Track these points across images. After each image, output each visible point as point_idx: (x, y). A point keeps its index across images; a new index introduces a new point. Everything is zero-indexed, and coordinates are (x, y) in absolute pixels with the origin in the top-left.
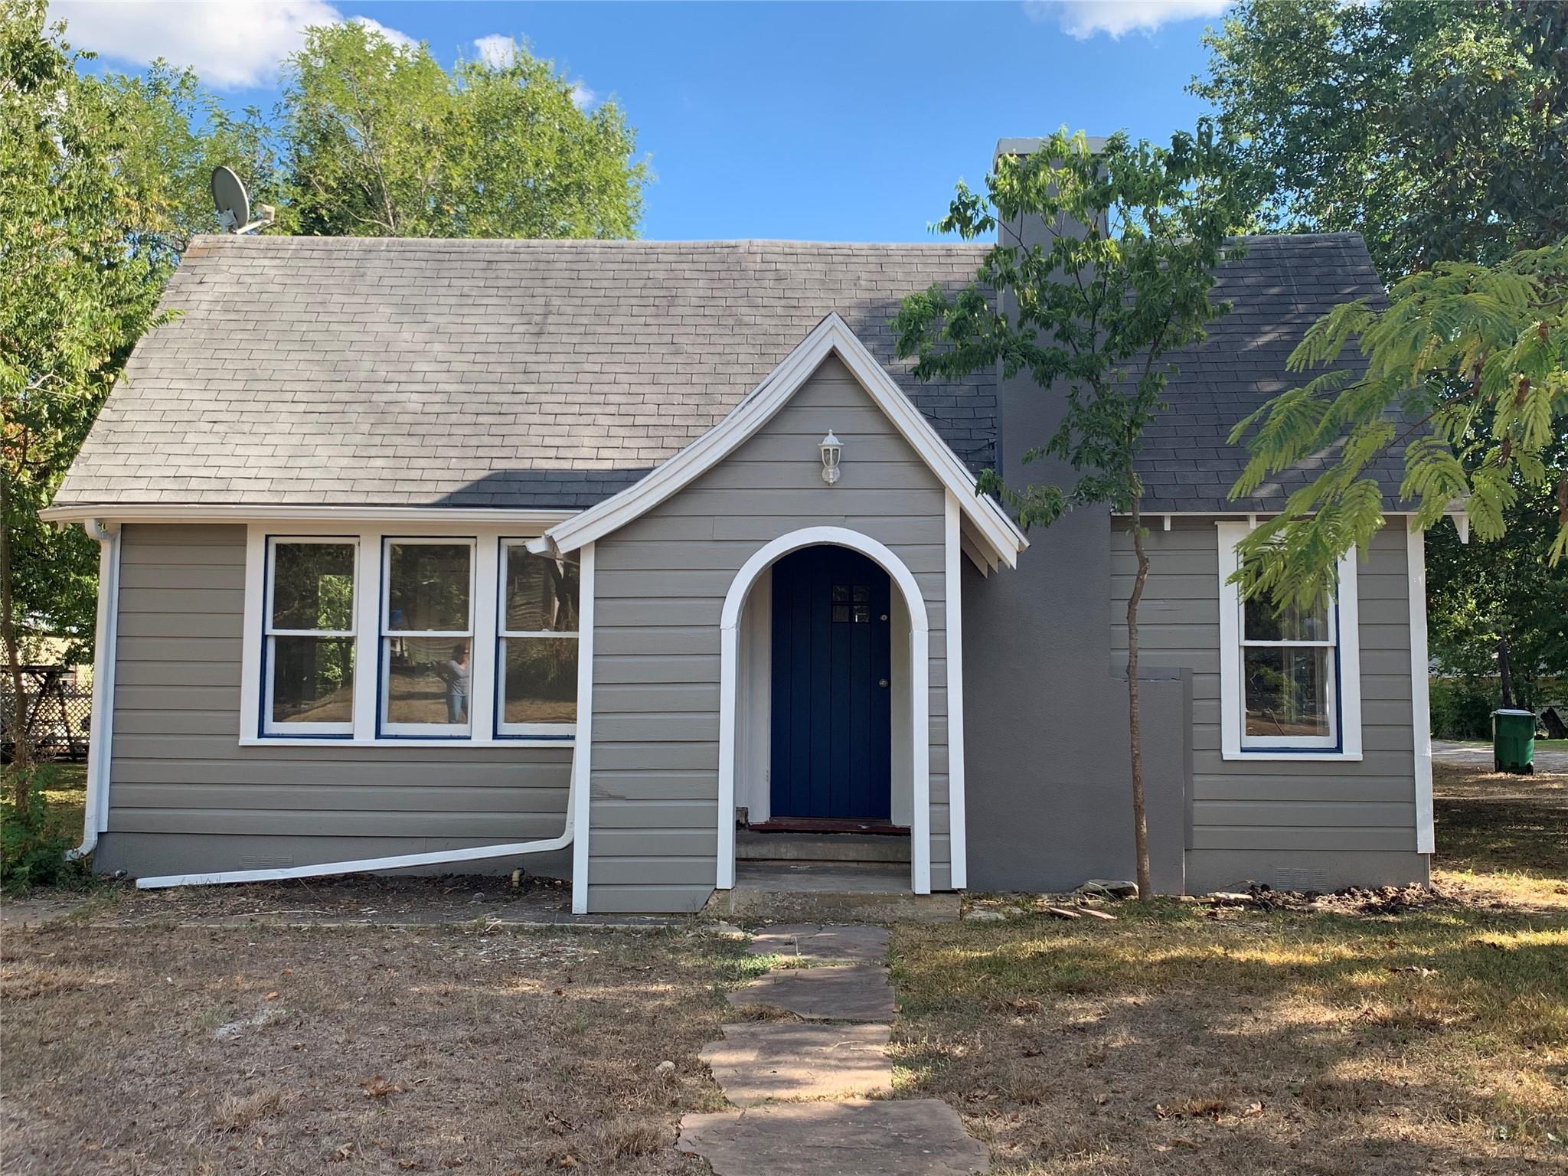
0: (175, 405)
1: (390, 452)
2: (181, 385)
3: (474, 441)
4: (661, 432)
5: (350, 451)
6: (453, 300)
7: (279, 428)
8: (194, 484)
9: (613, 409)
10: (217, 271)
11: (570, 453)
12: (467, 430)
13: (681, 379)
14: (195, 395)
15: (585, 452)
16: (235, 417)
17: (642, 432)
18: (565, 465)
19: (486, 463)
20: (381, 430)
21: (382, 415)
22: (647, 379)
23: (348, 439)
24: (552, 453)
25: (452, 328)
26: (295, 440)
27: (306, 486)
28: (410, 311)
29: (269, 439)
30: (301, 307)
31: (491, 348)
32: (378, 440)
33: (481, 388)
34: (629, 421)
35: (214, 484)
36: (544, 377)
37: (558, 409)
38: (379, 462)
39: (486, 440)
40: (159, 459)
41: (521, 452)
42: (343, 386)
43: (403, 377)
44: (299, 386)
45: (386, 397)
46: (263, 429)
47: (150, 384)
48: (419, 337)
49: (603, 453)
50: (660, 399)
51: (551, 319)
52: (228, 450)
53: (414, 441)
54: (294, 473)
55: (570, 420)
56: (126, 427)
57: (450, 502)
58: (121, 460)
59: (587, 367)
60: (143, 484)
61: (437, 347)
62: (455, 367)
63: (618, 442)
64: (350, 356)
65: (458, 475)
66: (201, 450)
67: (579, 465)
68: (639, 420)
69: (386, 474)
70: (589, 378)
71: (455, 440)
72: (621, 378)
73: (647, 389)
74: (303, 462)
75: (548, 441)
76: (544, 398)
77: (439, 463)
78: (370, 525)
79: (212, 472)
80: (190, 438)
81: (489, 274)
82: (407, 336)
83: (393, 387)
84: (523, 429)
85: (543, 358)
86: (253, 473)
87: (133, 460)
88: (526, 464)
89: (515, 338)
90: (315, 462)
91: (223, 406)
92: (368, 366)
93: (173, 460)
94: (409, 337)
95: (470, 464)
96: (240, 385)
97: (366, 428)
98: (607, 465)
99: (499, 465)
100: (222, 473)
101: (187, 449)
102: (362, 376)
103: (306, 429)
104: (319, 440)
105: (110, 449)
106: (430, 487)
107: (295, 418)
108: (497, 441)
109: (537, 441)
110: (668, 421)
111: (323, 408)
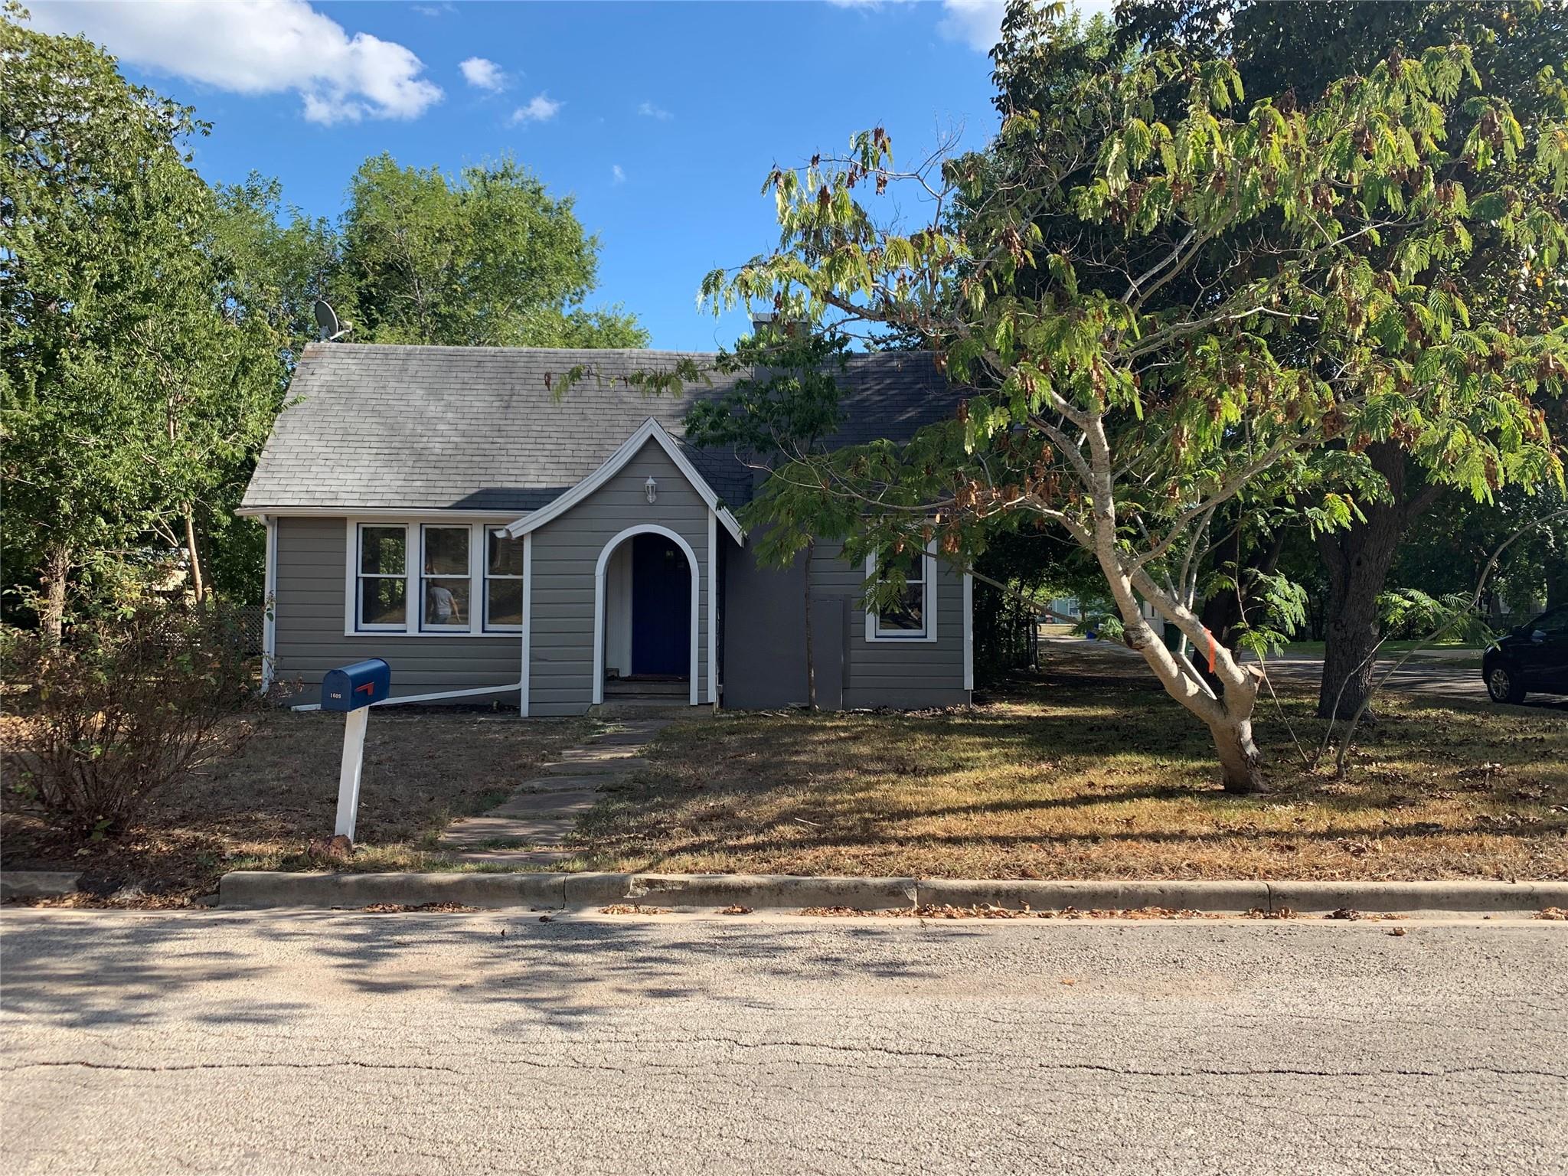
0: (303, 449)
1: (424, 477)
2: (306, 437)
3: (470, 471)
4: (574, 466)
5: (402, 476)
6: (459, 386)
7: (362, 463)
8: (317, 495)
9: (547, 453)
10: (322, 367)
11: (523, 479)
12: (466, 465)
13: (587, 435)
14: (314, 443)
15: (531, 478)
16: (337, 456)
17: (563, 466)
18: (520, 485)
19: (476, 484)
20: (419, 464)
21: (419, 455)
22: (567, 435)
23: (402, 470)
24: (513, 478)
25: (459, 404)
26: (372, 470)
27: (379, 497)
28: (434, 393)
29: (358, 470)
30: (371, 390)
31: (481, 416)
32: (417, 470)
33: (474, 440)
34: (556, 460)
35: (329, 496)
36: (510, 434)
37: (516, 453)
38: (419, 483)
39: (477, 471)
40: (296, 481)
41: (497, 478)
42: (397, 438)
43: (430, 433)
44: (373, 438)
45: (421, 445)
46: (353, 463)
47: (287, 436)
48: (440, 409)
49: (542, 479)
50: (574, 447)
51: (515, 398)
52: (335, 476)
53: (437, 471)
54: (372, 490)
55: (523, 459)
56: (277, 462)
57: (458, 506)
58: (276, 481)
59: (535, 428)
60: (289, 495)
61: (450, 415)
62: (460, 427)
63: (549, 472)
64: (400, 420)
65: (461, 491)
66: (320, 476)
67: (528, 486)
68: (562, 460)
69: (422, 490)
70: (535, 434)
71: (459, 471)
72: (553, 434)
73: (567, 441)
74: (377, 483)
75: (511, 471)
76: (509, 446)
77: (451, 484)
78: (414, 518)
79: (326, 489)
80: (313, 469)
81: (480, 370)
82: (433, 408)
83: (425, 439)
84: (497, 465)
85: (509, 422)
86: (349, 489)
87: (283, 482)
88: (499, 485)
89: (494, 410)
90: (383, 483)
91: (330, 450)
92: (411, 426)
93: (306, 482)
94: (433, 409)
95: (467, 484)
96: (339, 438)
97: (410, 463)
98: (543, 486)
99: (484, 485)
100: (333, 489)
101: (312, 475)
102: (408, 432)
103: (378, 464)
104: (385, 470)
105: (269, 475)
106: (446, 498)
107: (372, 457)
108: (483, 471)
109: (504, 471)
110: (577, 460)
111: (386, 451)
